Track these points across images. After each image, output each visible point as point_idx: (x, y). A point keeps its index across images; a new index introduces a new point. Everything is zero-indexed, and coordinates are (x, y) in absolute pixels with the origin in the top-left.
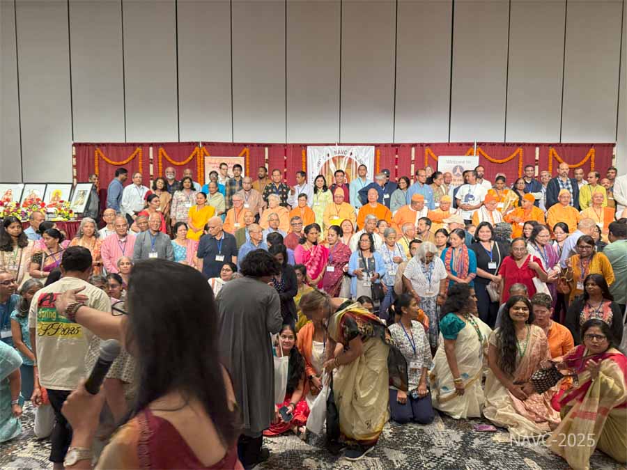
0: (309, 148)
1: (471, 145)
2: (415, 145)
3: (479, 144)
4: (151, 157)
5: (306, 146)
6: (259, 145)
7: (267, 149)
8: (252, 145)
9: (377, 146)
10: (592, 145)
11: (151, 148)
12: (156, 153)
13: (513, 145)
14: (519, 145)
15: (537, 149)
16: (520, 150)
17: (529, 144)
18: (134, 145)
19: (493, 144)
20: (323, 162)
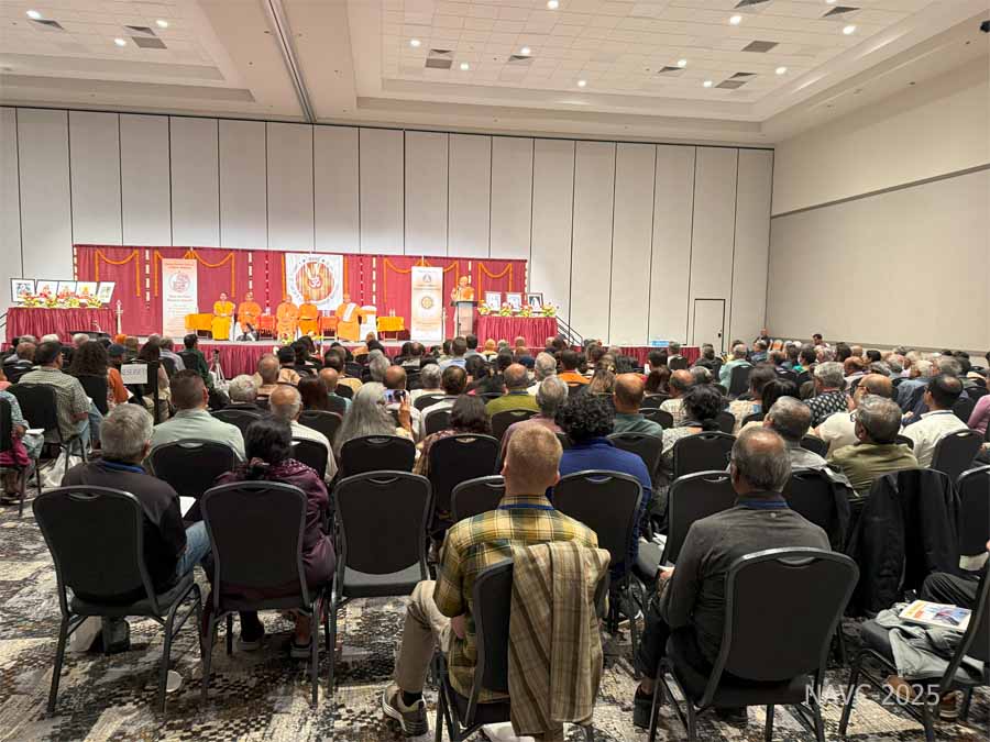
0: (287, 255)
1: (420, 257)
2: (376, 256)
3: (426, 257)
4: (147, 258)
5: (284, 252)
6: (243, 250)
7: (250, 254)
8: (237, 250)
9: (344, 255)
10: (510, 261)
11: (147, 252)
12: (152, 255)
13: (451, 259)
14: (456, 259)
15: (470, 263)
16: (457, 262)
17: (464, 259)
18: (131, 247)
19: (436, 258)
20: (300, 267)
